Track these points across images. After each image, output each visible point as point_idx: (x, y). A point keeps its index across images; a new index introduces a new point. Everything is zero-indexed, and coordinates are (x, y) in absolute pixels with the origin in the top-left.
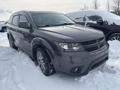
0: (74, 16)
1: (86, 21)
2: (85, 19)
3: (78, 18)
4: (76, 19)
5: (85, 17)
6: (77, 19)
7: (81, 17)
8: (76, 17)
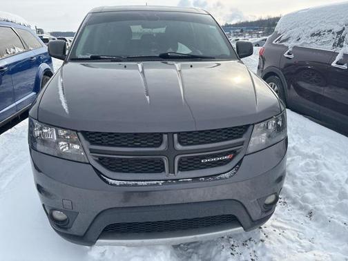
0: (310, 23)
1: (342, 46)
2: (344, 37)
3: (319, 34)
4: (313, 35)
5: (344, 29)
6: (316, 35)
7: (331, 31)
8: (315, 30)
